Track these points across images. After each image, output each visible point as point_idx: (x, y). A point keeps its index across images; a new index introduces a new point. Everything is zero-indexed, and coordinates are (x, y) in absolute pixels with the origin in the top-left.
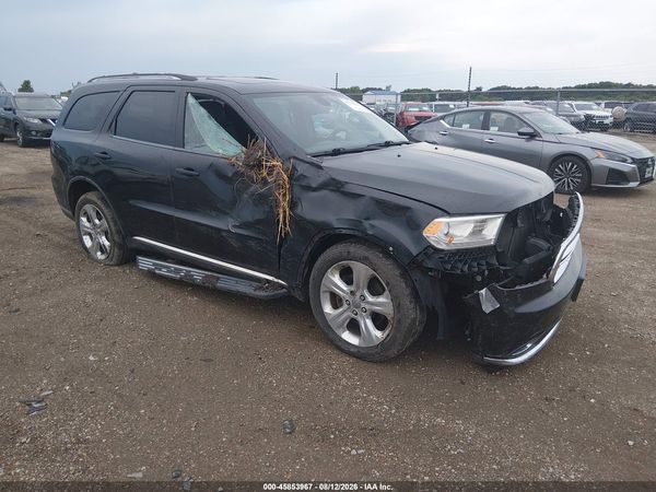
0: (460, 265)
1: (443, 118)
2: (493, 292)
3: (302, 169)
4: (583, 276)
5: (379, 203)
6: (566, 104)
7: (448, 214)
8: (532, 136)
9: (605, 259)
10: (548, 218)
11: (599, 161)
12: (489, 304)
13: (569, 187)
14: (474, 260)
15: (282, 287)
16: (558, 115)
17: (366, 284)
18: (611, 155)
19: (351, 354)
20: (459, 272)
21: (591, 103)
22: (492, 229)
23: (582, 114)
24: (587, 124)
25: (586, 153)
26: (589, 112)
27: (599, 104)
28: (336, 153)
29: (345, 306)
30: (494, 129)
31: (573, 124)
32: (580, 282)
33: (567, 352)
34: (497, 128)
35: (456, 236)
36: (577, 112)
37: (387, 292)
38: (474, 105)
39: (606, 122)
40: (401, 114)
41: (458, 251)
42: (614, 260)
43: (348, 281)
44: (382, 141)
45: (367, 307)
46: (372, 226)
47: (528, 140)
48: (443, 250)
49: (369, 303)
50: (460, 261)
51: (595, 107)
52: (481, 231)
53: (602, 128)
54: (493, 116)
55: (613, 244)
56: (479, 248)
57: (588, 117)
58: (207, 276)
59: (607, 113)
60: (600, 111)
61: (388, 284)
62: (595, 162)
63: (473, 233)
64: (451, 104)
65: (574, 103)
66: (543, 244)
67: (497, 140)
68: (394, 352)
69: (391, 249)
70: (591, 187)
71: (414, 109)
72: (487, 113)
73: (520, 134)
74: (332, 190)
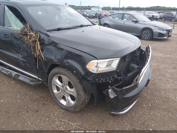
0: (102, 79)
1: (110, 16)
2: (114, 90)
3: (43, 36)
4: (150, 78)
5: (70, 53)
6: (147, 12)
7: (97, 59)
8: (136, 22)
9: (157, 64)
10: (138, 54)
11: (156, 30)
12: (112, 95)
13: (146, 38)
14: (108, 76)
15: (40, 81)
16: (144, 15)
17: (67, 84)
18: (160, 28)
19: (63, 109)
20: (101, 82)
21: (154, 12)
22: (115, 64)
23: (151, 15)
24: (152, 18)
25: (152, 28)
26: (153, 15)
27: (156, 12)
28: (59, 29)
29: (61, 91)
30: (125, 20)
31: (148, 18)
32: (148, 81)
33: (143, 105)
34: (126, 19)
35: (100, 67)
36: (150, 15)
37: (74, 88)
38: (121, 12)
39: (158, 17)
40: (101, 14)
41: (101, 73)
42: (159, 64)
43: (61, 82)
44: (80, 25)
45: (68, 92)
46: (68, 62)
47: (135, 23)
48: (94, 74)
49: (68, 91)
50: (102, 77)
51: (155, 13)
52: (111, 64)
53: (156, 19)
54: (125, 15)
55: (159, 58)
56: (110, 72)
57: (153, 16)
58: (16, 74)
59: (158, 15)
60: (156, 14)
61: (74, 85)
62: (154, 31)
63: (107, 66)
64: (115, 11)
65: (149, 12)
66: (135, 66)
67: (126, 23)
68: (78, 110)
69: (75, 72)
70: (153, 38)
71: (104, 13)
72: (123, 14)
73: (133, 21)
74: (53, 46)
